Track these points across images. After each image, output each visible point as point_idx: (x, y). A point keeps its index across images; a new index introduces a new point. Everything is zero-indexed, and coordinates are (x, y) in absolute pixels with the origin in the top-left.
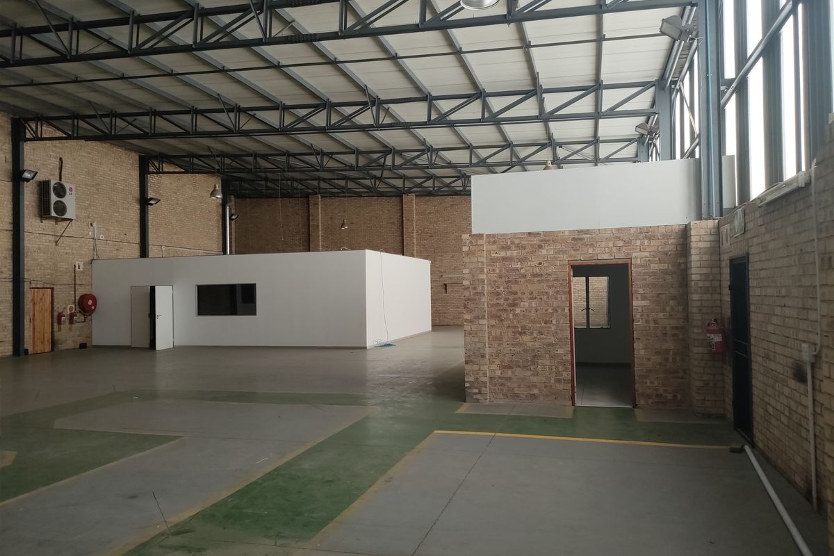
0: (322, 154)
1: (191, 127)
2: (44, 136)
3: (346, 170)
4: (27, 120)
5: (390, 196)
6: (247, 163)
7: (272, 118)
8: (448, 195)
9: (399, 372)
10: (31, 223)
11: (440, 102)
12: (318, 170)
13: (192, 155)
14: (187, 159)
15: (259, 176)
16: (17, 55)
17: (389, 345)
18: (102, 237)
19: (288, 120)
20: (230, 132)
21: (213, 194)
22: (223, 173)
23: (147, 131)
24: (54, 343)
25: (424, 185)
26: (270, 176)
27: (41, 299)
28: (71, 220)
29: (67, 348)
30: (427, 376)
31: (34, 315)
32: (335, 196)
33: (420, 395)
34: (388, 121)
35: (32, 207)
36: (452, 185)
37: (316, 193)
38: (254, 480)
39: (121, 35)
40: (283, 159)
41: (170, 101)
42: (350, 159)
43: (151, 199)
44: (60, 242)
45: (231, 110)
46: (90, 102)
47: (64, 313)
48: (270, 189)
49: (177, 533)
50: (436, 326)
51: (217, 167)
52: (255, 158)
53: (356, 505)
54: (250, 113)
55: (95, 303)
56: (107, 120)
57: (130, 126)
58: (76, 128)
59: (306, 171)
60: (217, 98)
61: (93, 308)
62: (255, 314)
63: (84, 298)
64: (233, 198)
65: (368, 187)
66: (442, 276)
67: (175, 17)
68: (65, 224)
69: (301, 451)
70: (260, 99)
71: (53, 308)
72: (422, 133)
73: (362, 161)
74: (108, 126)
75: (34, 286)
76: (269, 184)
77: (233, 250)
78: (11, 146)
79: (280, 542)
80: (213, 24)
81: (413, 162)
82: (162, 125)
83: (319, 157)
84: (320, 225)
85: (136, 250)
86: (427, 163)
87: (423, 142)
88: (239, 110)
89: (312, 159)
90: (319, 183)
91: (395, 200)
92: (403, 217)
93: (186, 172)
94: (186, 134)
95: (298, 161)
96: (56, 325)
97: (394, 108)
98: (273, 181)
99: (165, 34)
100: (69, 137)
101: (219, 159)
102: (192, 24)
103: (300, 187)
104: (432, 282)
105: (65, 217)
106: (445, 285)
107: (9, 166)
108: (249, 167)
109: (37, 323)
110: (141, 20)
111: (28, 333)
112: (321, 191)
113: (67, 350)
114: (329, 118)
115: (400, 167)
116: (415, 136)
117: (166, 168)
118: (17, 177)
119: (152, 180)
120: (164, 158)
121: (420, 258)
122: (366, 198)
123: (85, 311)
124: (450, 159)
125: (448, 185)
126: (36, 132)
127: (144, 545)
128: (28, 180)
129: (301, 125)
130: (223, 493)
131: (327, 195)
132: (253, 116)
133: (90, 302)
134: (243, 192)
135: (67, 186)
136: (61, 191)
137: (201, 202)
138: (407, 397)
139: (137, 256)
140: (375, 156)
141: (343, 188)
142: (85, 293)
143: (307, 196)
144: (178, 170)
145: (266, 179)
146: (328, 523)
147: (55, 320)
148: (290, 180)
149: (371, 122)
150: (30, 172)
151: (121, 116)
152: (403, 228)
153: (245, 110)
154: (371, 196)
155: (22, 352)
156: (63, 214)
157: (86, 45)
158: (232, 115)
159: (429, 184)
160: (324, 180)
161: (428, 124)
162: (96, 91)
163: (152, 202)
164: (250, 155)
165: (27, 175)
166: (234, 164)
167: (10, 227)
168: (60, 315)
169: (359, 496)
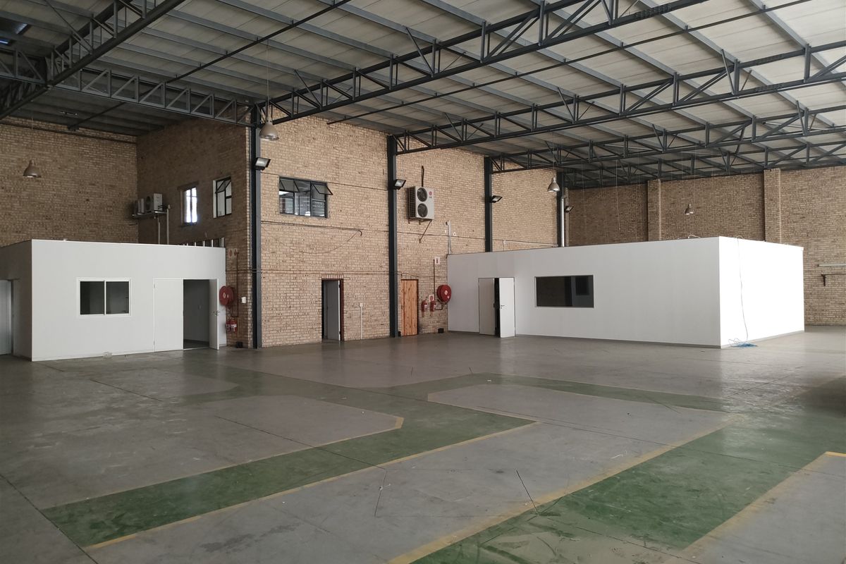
0: (665, 133)
1: (531, 124)
2: (410, 149)
3: (694, 149)
4: (398, 137)
5: (746, 174)
6: (583, 153)
7: (613, 103)
8: (829, 166)
9: (766, 378)
10: (402, 224)
11: (822, 53)
12: (661, 153)
13: (530, 152)
14: (526, 156)
15: (595, 166)
16: (394, 82)
17: (749, 345)
18: (455, 234)
19: (630, 102)
20: (569, 124)
21: (550, 187)
22: (559, 166)
23: (493, 134)
24: (419, 327)
25: (794, 156)
26: (606, 164)
27: (409, 289)
28: (431, 220)
29: (429, 332)
30: (805, 385)
31: (404, 303)
32: (677, 179)
33: (800, 407)
34: (750, 86)
35: (402, 211)
36: (834, 153)
37: (655, 178)
38: (611, 475)
39: (474, 48)
40: (621, 144)
41: (513, 102)
42: (699, 136)
43: (494, 197)
44: (423, 240)
45: (570, 102)
46: (445, 113)
47: (426, 302)
48: (605, 177)
49: (544, 514)
50: (810, 325)
51: (554, 161)
52: (591, 148)
53: (733, 523)
54: (589, 101)
55: (450, 293)
56: (459, 128)
57: (478, 131)
58: (434, 138)
59: (645, 155)
60: (556, 92)
61: (448, 297)
62: (592, 306)
63: (441, 288)
64: (567, 190)
65: (719, 166)
66: (818, 266)
67: (522, 19)
68: (426, 224)
69: (658, 452)
70: (600, 85)
71: (418, 297)
72: (793, 94)
73: (714, 137)
74: (460, 133)
75: (404, 278)
76: (605, 173)
77: (567, 242)
78: (387, 160)
79: (649, 545)
80: (558, 18)
81: (780, 131)
82: (506, 126)
83: (661, 138)
84: (660, 212)
85: (481, 245)
86: (801, 130)
87: (795, 106)
88: (577, 100)
89: (654, 141)
90: (660, 167)
91: (753, 178)
92: (763, 197)
93: (525, 168)
94: (528, 131)
95: (638, 145)
96: (420, 311)
97: (756, 70)
98: (608, 169)
99: (512, 39)
100: (430, 148)
101: (555, 152)
102: (539, 21)
103: (638, 172)
104: (805, 272)
105: (426, 218)
106: (824, 276)
107: (385, 178)
108: (585, 157)
109: (407, 309)
110: (491, 29)
111: (400, 318)
112: (663, 175)
113: (428, 333)
114: (676, 93)
115: (764, 138)
116: (784, 100)
117: (508, 166)
118: (391, 186)
119: (495, 178)
120: (505, 157)
121: (789, 244)
122: (715, 178)
123: (442, 300)
124: (834, 122)
125: (829, 154)
126: (405, 147)
127: (516, 519)
128: (399, 188)
129: (644, 106)
130: (581, 483)
131: (667, 178)
132: (592, 104)
133: (446, 292)
134: (577, 183)
135: (428, 191)
136: (423, 196)
137: (537, 197)
138: (783, 408)
139: (482, 251)
140: (730, 129)
141: (689, 169)
142: (442, 284)
143: (645, 182)
144: (518, 167)
145: (602, 168)
146: (701, 536)
147: (420, 307)
148: (626, 166)
149: (729, 90)
150: (401, 180)
151: (471, 123)
152: (764, 209)
153: (584, 100)
154: (722, 176)
155: (396, 334)
156: (425, 216)
157: (446, 62)
158: (571, 106)
159: (802, 154)
160: (666, 162)
161: (807, 81)
162: (452, 103)
163: (495, 199)
164: (586, 145)
165: (398, 184)
166: (570, 156)
167: (386, 228)
168: (423, 303)
169: (736, 513)
